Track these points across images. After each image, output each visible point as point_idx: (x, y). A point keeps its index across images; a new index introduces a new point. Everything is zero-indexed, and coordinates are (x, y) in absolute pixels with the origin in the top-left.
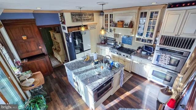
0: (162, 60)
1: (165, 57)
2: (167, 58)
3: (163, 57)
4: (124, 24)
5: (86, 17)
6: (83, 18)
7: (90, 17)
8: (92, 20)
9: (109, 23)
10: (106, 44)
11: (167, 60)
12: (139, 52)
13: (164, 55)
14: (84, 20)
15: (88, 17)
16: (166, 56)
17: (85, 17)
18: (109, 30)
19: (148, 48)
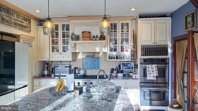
0: (150, 73)
1: (152, 69)
2: (154, 69)
3: (150, 69)
4: (92, 36)
5: (19, 21)
6: (14, 19)
7: (25, 23)
8: (27, 29)
9: (62, 38)
10: (53, 75)
11: (155, 71)
12: (114, 74)
13: (150, 66)
14: (15, 24)
15: (23, 22)
16: (152, 67)
17: (17, 19)
18: (61, 49)
19: (127, 66)
